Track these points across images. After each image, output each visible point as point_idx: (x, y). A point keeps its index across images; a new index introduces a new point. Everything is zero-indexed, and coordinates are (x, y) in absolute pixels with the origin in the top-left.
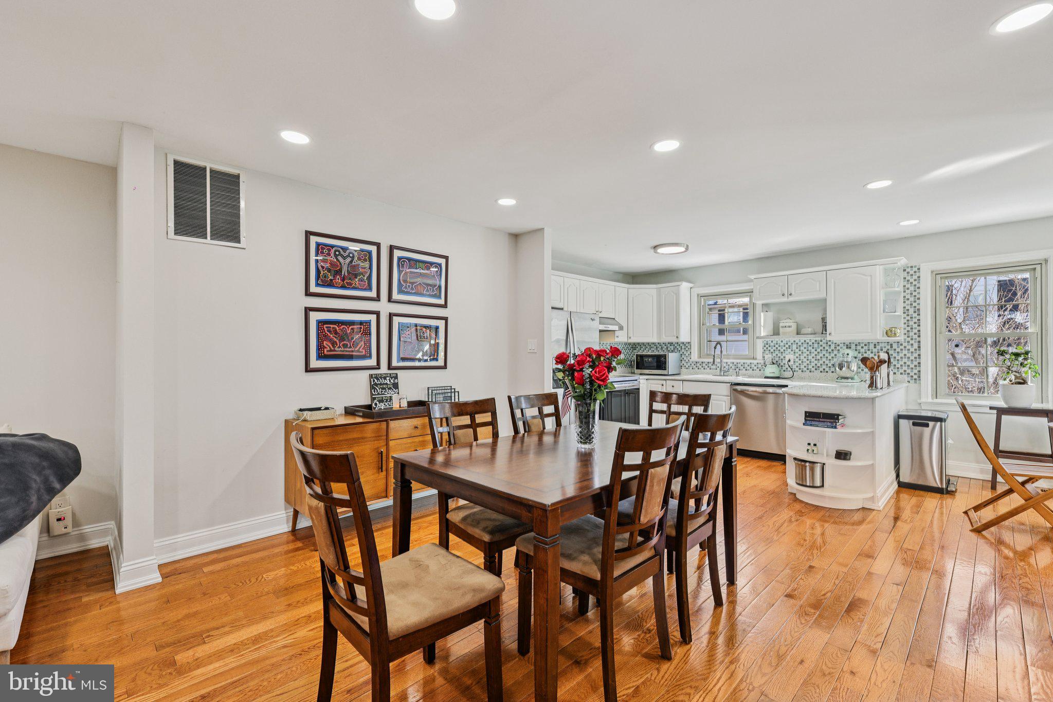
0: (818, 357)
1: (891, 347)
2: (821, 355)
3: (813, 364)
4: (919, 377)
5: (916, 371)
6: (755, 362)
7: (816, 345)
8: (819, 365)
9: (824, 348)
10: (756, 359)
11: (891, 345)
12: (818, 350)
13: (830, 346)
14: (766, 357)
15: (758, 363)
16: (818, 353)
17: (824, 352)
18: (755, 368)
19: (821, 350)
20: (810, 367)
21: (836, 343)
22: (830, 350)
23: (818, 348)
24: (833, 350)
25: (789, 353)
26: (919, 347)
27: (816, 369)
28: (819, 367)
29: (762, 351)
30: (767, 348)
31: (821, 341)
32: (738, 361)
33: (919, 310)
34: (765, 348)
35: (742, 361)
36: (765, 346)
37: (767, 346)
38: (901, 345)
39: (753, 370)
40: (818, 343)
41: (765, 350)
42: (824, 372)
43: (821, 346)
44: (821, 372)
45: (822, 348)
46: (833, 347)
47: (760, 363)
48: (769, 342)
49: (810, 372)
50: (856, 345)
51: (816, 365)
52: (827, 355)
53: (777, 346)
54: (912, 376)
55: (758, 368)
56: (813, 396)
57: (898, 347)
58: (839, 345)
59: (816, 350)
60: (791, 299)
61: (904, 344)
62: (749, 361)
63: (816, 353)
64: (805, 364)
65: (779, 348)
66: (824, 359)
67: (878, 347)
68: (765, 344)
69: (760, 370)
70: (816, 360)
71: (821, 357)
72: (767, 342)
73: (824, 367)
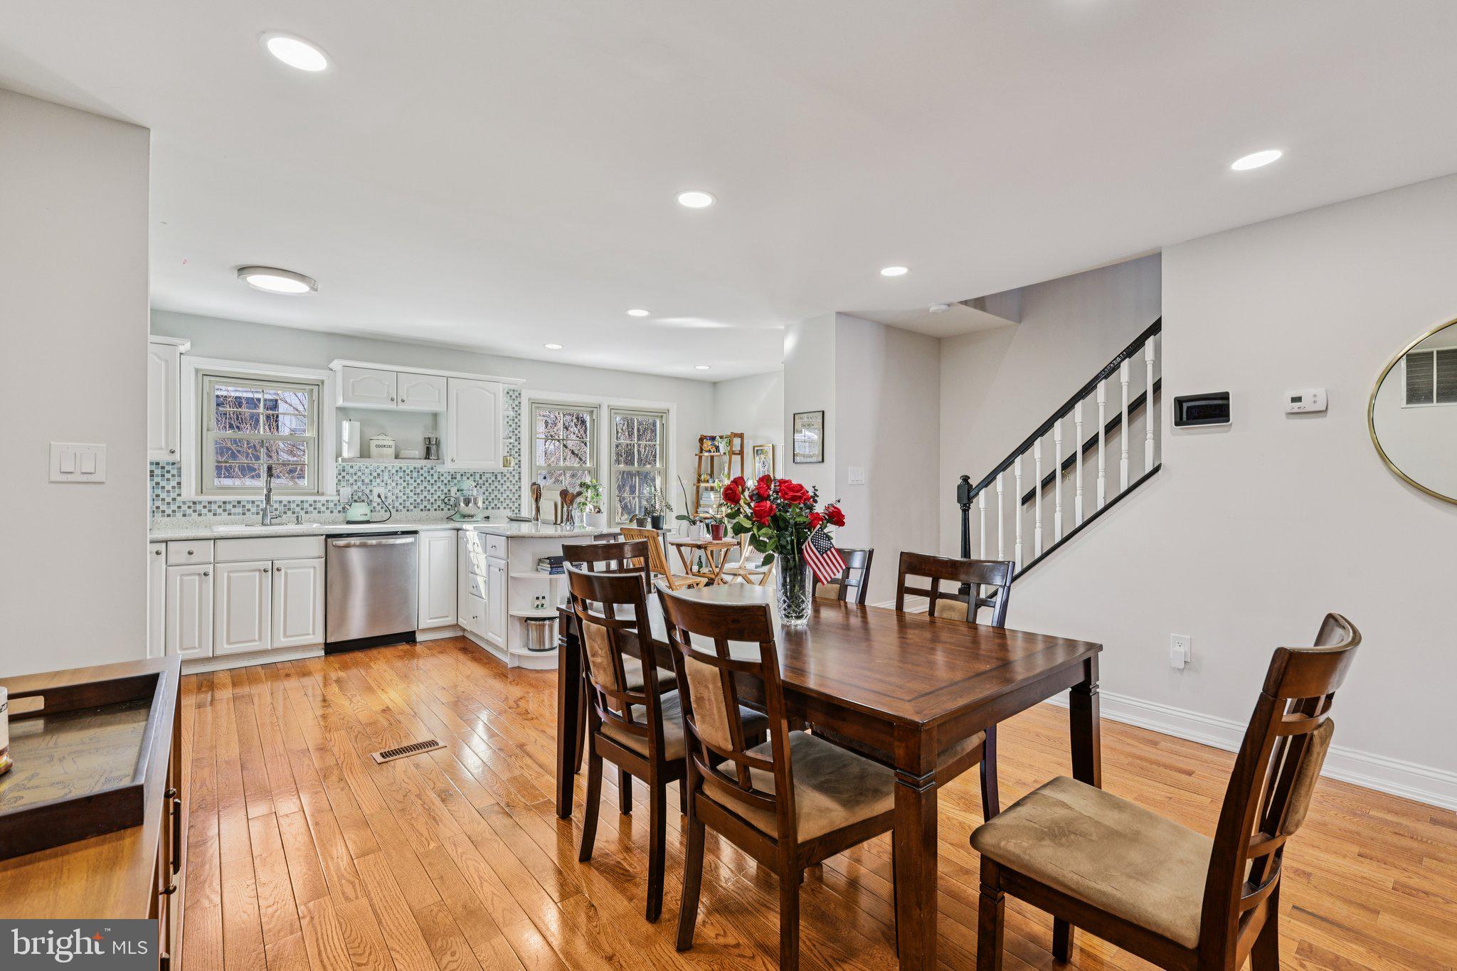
0: (418, 491)
1: (496, 478)
2: (422, 487)
3: (411, 500)
4: (519, 511)
5: (516, 505)
6: (323, 499)
7: (415, 474)
8: (419, 501)
9: (425, 478)
10: (323, 494)
11: (496, 475)
12: (419, 481)
13: (432, 475)
14: (342, 490)
15: (327, 501)
16: (418, 484)
17: (425, 484)
18: (323, 509)
19: (422, 481)
20: (408, 504)
21: (439, 472)
22: (432, 481)
23: (418, 478)
24: (436, 481)
25: (378, 484)
26: (520, 479)
27: (415, 507)
28: (418, 504)
29: (335, 481)
30: (344, 477)
31: (422, 469)
32: (291, 498)
33: (519, 438)
34: (340, 477)
35: (299, 498)
36: (340, 474)
37: (343, 474)
38: (505, 476)
39: (319, 512)
40: (418, 472)
41: (339, 481)
42: (425, 510)
43: (422, 475)
44: (422, 510)
45: (422, 478)
46: (436, 477)
47: (332, 501)
48: (348, 468)
49: (408, 510)
50: (462, 475)
51: (415, 501)
52: (429, 487)
53: (359, 474)
54: (513, 511)
55: (328, 508)
56: (545, 537)
57: (502, 479)
58: (442, 475)
59: (415, 481)
60: (402, 407)
61: (508, 475)
62: (311, 499)
63: (415, 484)
64: (401, 501)
65: (363, 477)
66: (425, 493)
67: (484, 478)
68: (339, 470)
69: (332, 512)
70: (415, 494)
71: (422, 491)
72: (344, 467)
73: (425, 503)
